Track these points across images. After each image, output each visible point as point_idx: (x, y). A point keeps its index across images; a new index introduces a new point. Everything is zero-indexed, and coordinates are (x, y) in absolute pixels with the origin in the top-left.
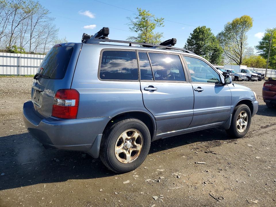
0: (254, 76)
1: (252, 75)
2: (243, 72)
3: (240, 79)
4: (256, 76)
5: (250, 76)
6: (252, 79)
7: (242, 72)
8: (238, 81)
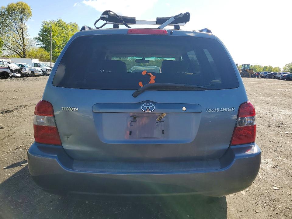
0: (49, 70)
1: (47, 70)
2: (36, 66)
3: (36, 74)
4: (50, 70)
5: (45, 70)
6: (47, 73)
7: (34, 66)
8: (34, 76)
